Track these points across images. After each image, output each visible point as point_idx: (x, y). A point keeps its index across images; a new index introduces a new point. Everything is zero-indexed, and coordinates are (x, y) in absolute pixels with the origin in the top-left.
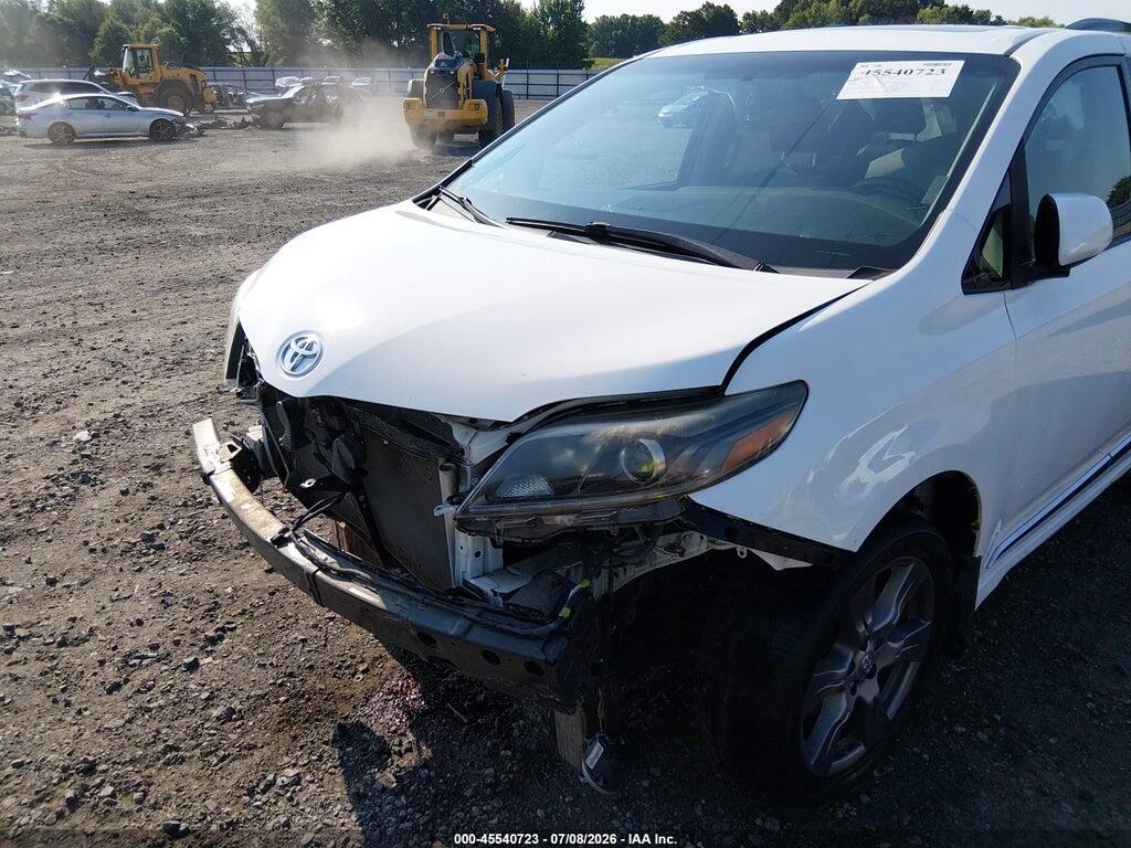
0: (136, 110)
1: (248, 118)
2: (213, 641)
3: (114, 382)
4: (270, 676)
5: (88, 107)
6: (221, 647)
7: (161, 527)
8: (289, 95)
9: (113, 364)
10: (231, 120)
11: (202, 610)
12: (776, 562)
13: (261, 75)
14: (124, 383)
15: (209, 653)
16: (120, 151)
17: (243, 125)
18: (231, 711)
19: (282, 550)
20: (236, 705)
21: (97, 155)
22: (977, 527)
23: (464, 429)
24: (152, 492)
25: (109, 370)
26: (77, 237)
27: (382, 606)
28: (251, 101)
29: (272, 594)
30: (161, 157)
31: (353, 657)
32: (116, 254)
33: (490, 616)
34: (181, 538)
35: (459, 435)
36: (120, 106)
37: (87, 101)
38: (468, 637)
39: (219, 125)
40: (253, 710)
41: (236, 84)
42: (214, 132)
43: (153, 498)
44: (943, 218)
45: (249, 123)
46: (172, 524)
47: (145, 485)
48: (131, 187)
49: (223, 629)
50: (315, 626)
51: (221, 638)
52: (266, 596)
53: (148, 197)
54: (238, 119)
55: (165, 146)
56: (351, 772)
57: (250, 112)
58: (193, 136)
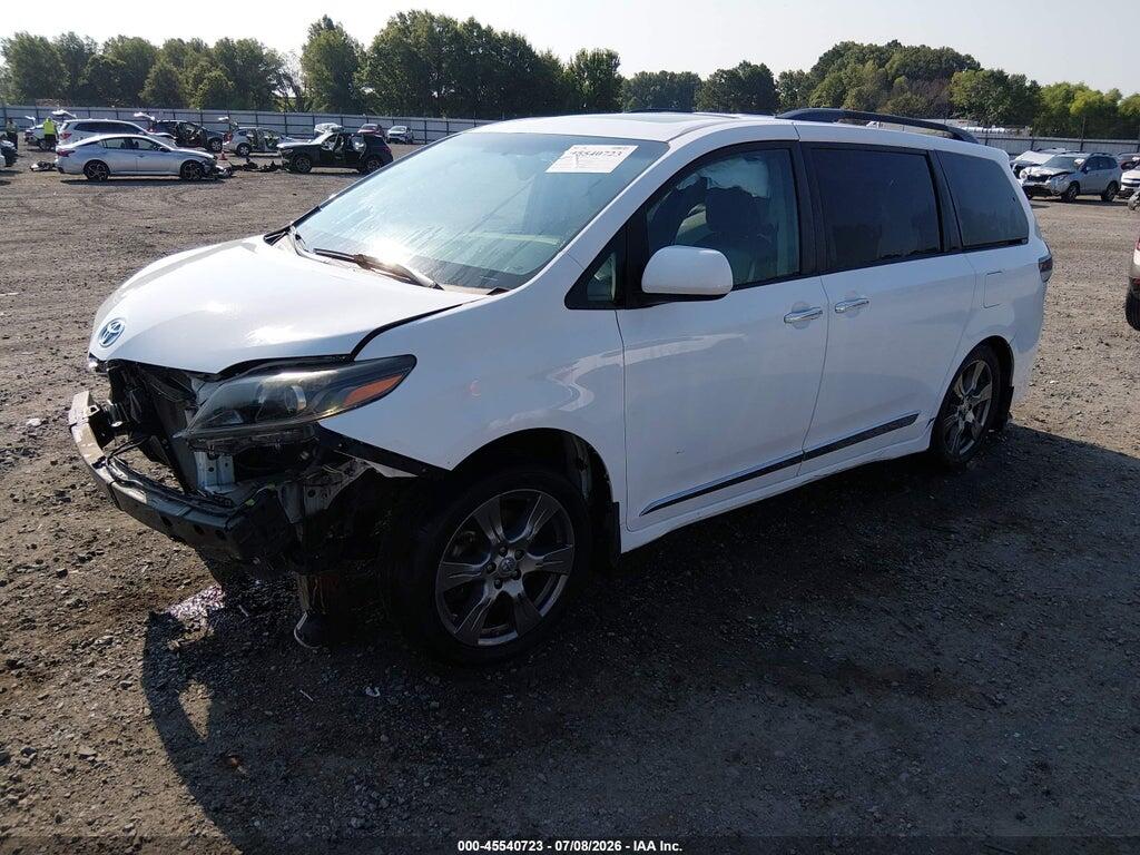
0: (169, 151)
1: (278, 162)
2: (83, 560)
3: (75, 383)
4: (117, 583)
5: (123, 147)
6: (87, 565)
7: (73, 487)
8: (319, 141)
9: (79, 370)
10: (260, 163)
11: (83, 541)
12: (385, 471)
13: (301, 121)
14: (83, 384)
15: (77, 568)
16: (148, 188)
17: (273, 168)
18: (79, 601)
19: (97, 471)
20: (85, 598)
21: (126, 191)
22: (608, 479)
23: (198, 381)
24: (76, 464)
25: (73, 374)
26: (84, 266)
27: (145, 501)
28: (281, 146)
29: (140, 534)
30: (186, 197)
31: (182, 575)
32: (113, 281)
33: (205, 505)
34: (86, 495)
35: (195, 385)
36: (155, 147)
37: (123, 141)
38: (186, 517)
39: (250, 167)
40: (95, 603)
41: (274, 128)
42: (245, 174)
43: (74, 468)
44: (560, 255)
45: (279, 167)
46: (82, 485)
47: (71, 459)
48: (148, 223)
49: (93, 554)
50: (163, 555)
51: (90, 559)
52: (134, 536)
53: (161, 232)
54: (268, 163)
55: (193, 186)
56: (150, 638)
57: (279, 157)
58: (221, 177)
